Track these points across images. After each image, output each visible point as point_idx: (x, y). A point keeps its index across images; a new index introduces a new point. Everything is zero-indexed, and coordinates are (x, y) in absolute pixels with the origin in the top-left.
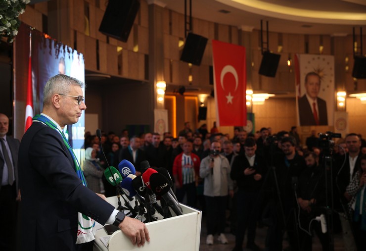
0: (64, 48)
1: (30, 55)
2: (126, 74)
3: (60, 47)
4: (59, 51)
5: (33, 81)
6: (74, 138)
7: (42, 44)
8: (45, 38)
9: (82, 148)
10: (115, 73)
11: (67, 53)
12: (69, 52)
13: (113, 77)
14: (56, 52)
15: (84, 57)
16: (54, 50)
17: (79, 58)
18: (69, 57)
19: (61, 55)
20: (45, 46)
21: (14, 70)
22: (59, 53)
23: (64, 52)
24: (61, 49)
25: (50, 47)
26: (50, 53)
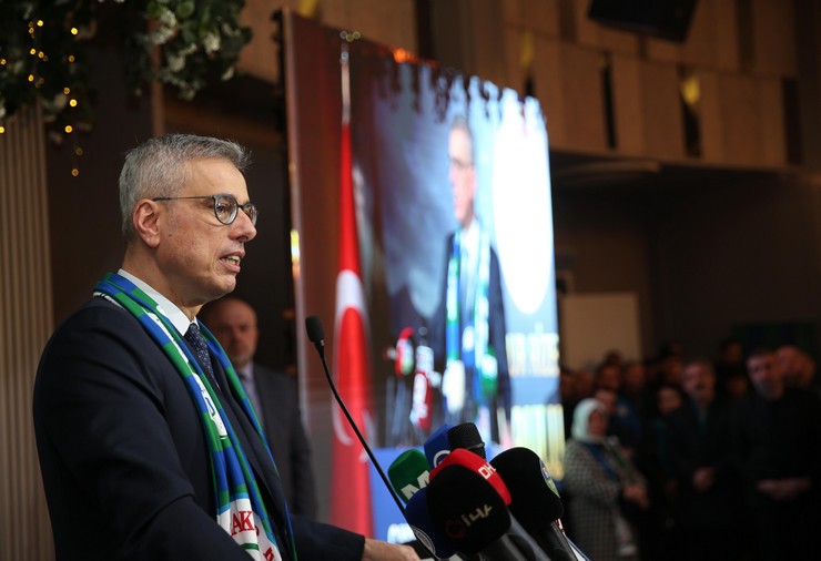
0: (466, 86)
1: (346, 118)
2: (714, 152)
3: (449, 84)
4: (447, 97)
5: (360, 199)
6: (516, 370)
7: (387, 81)
8: (396, 65)
9: (549, 402)
10: (672, 151)
11: (477, 102)
12: (485, 96)
13: (668, 170)
14: (437, 102)
15: (546, 111)
16: (428, 97)
17: (523, 113)
18: (487, 114)
19: (456, 108)
20: (397, 87)
21: (294, 168)
22: (447, 106)
23: (469, 98)
24: (457, 89)
25: (416, 87)
26: (417, 107)
